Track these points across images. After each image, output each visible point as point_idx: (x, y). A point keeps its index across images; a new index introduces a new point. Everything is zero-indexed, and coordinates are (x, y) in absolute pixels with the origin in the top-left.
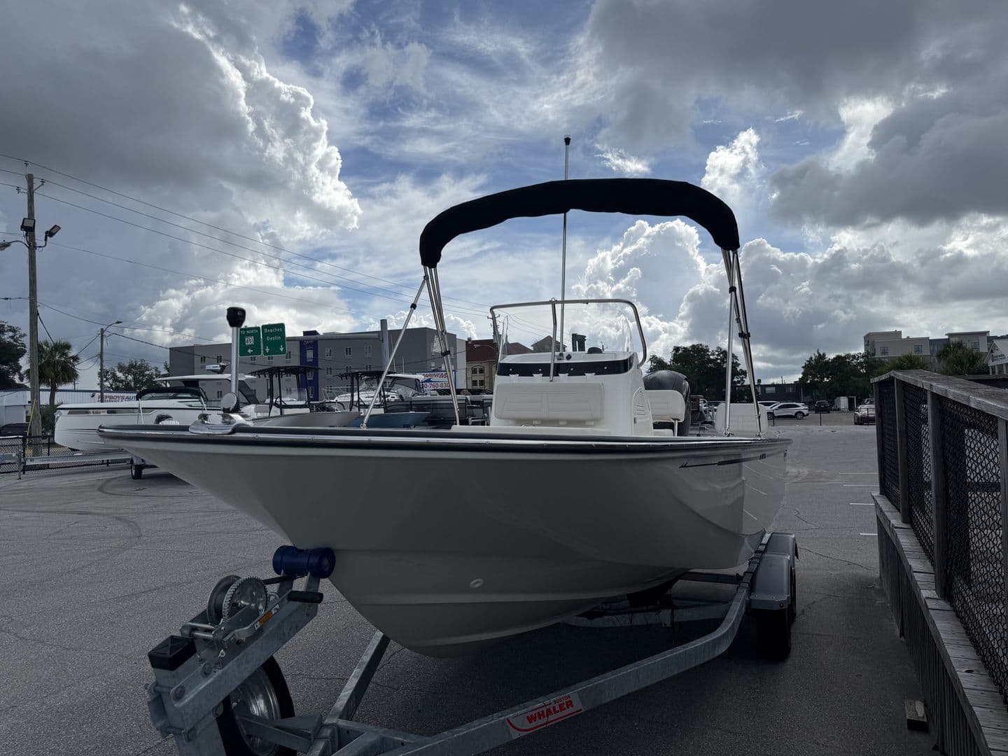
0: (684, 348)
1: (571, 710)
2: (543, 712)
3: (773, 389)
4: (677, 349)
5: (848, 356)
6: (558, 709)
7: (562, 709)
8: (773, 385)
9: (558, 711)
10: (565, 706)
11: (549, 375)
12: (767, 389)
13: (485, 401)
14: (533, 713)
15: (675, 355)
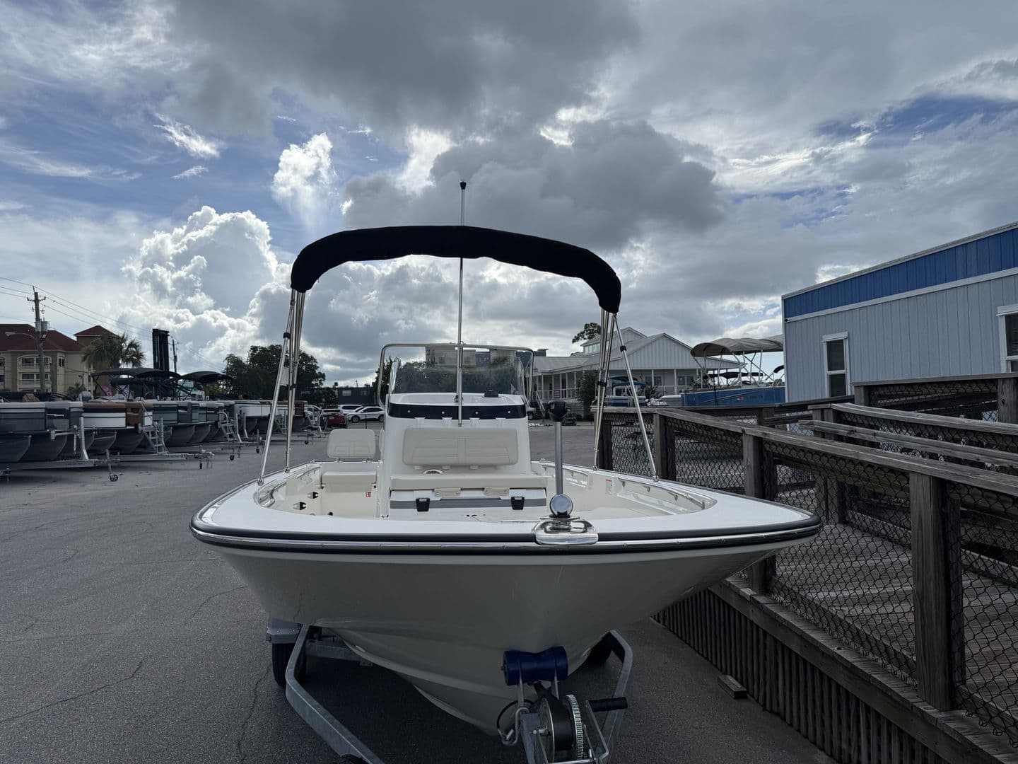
0: (262, 348)
3: (349, 392)
4: (254, 349)
8: (347, 388)
11: (457, 418)
12: (344, 392)
15: (252, 354)
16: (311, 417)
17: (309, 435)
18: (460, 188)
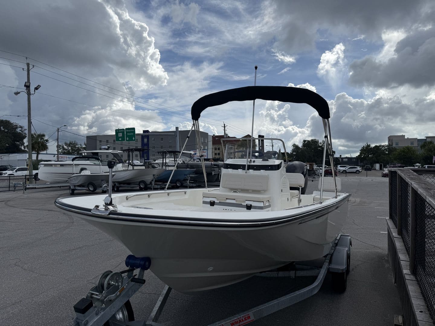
0: (308, 140)
1: (250, 320)
2: (237, 321)
3: (347, 160)
4: (305, 141)
5: (380, 146)
6: (244, 320)
7: (245, 319)
8: (346, 158)
9: (244, 321)
10: (247, 318)
11: (245, 170)
12: (344, 160)
13: (220, 165)
14: (233, 322)
15: (304, 143)
16: (316, 170)
17: (314, 178)
18: (255, 69)
